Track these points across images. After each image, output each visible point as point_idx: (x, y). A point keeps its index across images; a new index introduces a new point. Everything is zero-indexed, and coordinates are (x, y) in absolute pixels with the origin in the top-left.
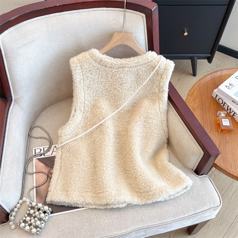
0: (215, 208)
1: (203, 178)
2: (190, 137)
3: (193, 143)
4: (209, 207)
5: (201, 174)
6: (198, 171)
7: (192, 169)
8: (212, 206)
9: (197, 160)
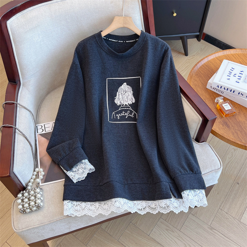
0: (216, 171)
1: (203, 145)
3: (192, 111)
5: (201, 141)
8: (213, 169)
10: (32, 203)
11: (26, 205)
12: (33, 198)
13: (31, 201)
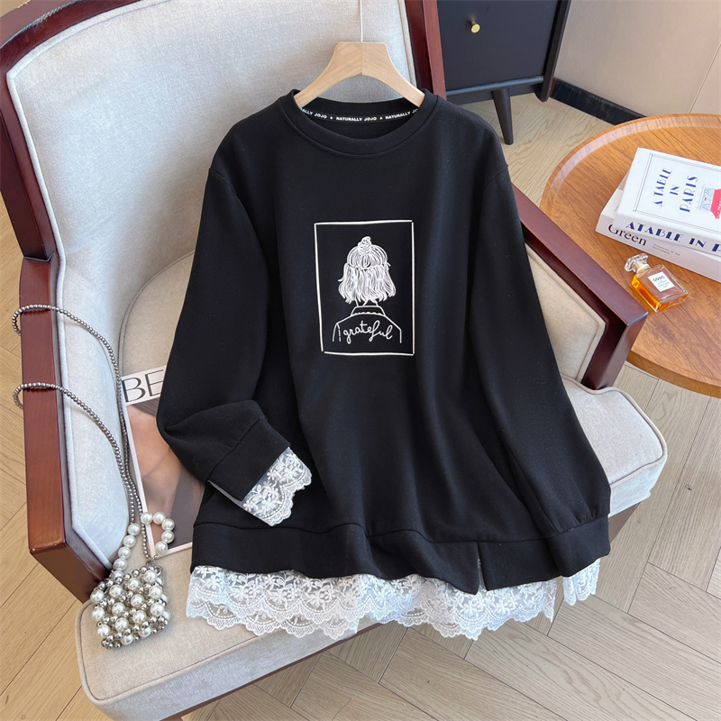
0: (651, 465)
1: (607, 394)
2: (561, 290)
3: (573, 303)
4: (637, 464)
5: (601, 385)
6: (591, 381)
7: (574, 376)
8: (644, 460)
9: (586, 348)
10: (139, 616)
11: (122, 624)
12: (138, 600)
13: (134, 610)
